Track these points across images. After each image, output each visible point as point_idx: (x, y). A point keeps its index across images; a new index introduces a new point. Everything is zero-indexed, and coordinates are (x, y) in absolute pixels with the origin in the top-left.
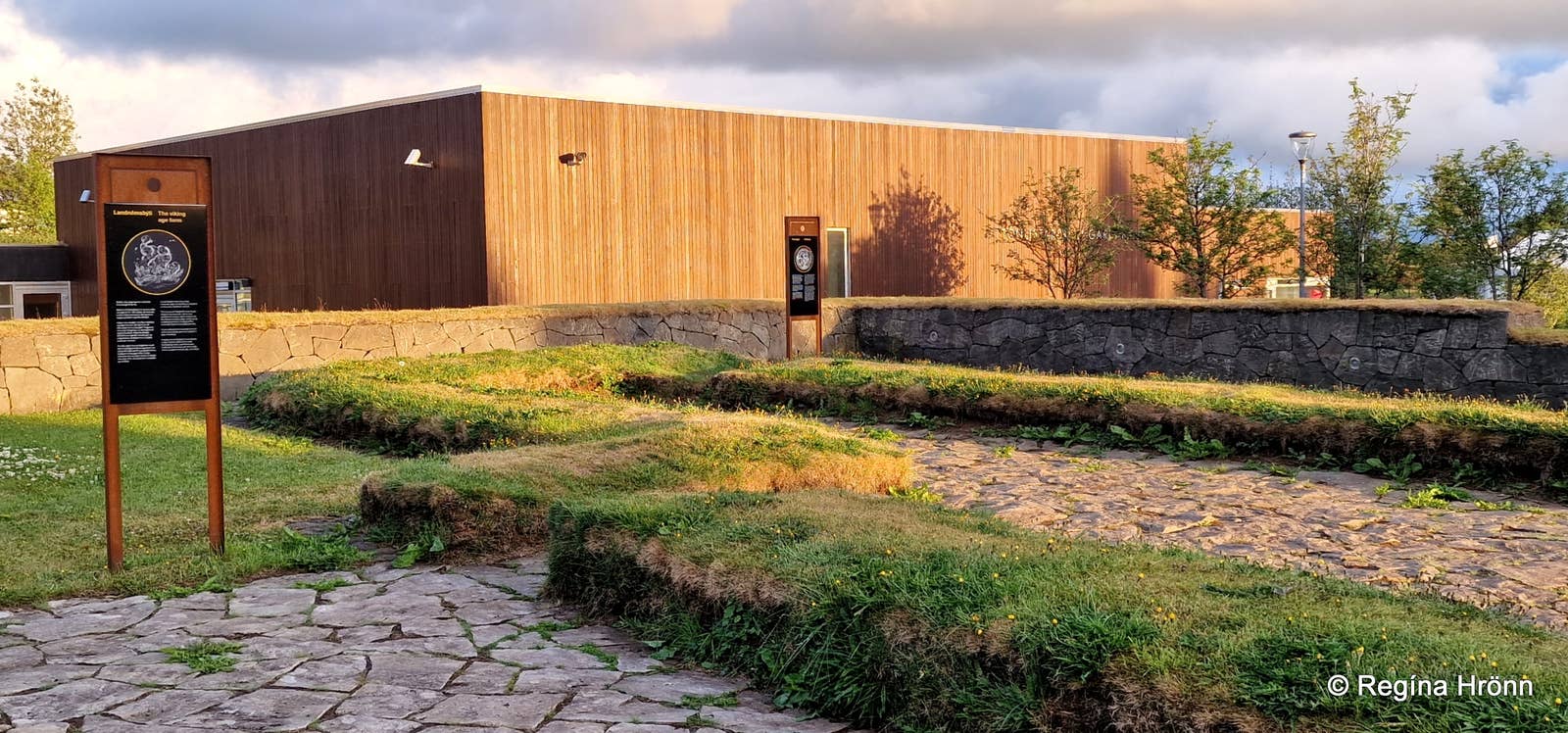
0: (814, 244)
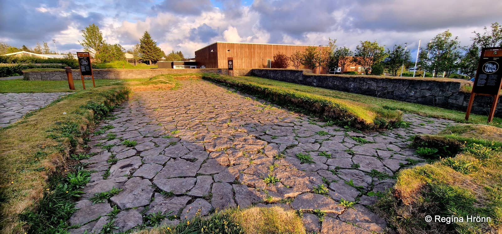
0: (232, 61)
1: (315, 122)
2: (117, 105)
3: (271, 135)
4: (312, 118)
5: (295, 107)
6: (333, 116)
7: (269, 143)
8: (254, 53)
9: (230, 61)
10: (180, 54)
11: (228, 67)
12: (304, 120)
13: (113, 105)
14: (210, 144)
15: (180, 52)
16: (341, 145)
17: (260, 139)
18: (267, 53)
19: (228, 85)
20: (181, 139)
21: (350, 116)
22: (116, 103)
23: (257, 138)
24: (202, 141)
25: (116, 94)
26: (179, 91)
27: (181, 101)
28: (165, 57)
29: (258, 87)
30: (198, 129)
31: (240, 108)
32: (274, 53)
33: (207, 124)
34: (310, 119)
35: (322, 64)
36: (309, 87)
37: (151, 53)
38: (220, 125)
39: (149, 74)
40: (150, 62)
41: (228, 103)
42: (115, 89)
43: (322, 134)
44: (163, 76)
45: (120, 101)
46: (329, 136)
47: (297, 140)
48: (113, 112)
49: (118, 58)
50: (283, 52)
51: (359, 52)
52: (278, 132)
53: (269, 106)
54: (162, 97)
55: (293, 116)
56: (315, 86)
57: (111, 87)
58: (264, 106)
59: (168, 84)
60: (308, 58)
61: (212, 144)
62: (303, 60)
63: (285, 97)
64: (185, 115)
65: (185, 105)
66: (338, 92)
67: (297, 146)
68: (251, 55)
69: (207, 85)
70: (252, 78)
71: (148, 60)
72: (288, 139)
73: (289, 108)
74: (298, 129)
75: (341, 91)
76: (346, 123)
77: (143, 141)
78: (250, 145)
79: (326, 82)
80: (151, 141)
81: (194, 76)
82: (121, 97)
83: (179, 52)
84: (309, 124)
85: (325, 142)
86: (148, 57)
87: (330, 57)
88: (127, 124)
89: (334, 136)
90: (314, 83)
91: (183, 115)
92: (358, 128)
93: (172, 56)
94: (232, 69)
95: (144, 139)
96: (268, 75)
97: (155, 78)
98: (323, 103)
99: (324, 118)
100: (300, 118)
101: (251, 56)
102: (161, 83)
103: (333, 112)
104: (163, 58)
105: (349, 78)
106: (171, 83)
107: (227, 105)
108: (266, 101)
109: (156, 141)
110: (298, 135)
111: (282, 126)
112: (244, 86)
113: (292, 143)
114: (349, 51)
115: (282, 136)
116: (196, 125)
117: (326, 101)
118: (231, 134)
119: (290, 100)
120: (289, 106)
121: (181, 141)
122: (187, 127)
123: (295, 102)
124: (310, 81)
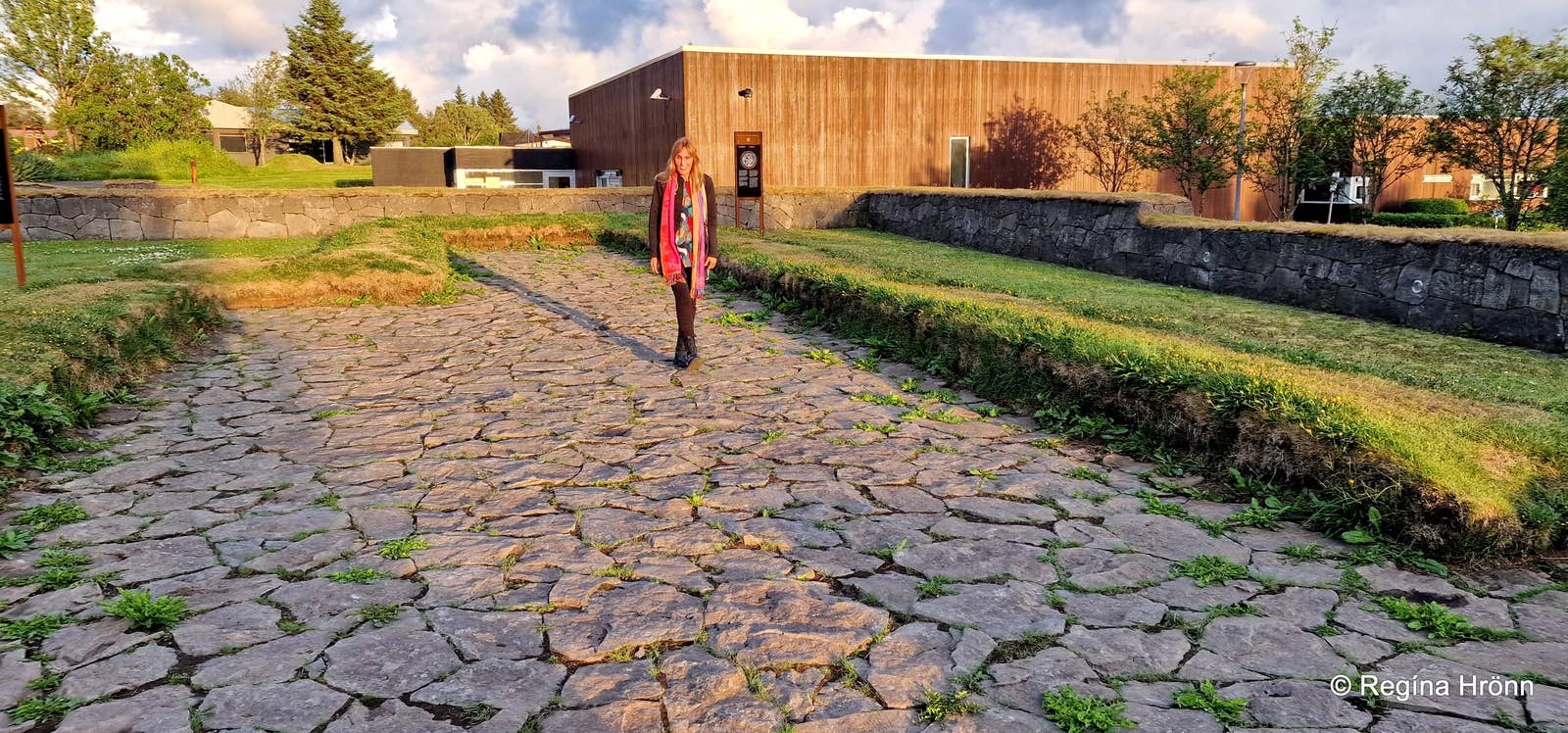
0: (757, 150)
1: (1181, 500)
2: (124, 391)
3: (920, 575)
4: (1165, 475)
5: (1072, 413)
6: (1282, 473)
7: (899, 620)
8: (880, 103)
9: (747, 148)
10: (496, 105)
11: (738, 181)
12: (1119, 491)
13: (98, 389)
14: (578, 618)
15: (498, 95)
16: (1316, 644)
17: (855, 594)
18: (952, 108)
19: (730, 279)
20: (425, 591)
21: (1378, 478)
22: (118, 379)
23: (838, 587)
24: (534, 605)
25: (121, 329)
26: (465, 309)
27: (464, 369)
28: (416, 120)
29: (883, 297)
30: (527, 532)
31: (772, 414)
32: (989, 103)
33: (581, 502)
34: (1153, 486)
35: (1252, 160)
36: (1173, 291)
37: (342, 100)
38: (652, 508)
39: (318, 218)
40: (338, 149)
41: (717, 379)
42: (119, 299)
43: (1212, 572)
44: (389, 226)
45: (142, 367)
46: (1252, 588)
47: (1061, 610)
48: (95, 425)
49: (171, 125)
50: (1036, 98)
51: (1463, 96)
52: (961, 558)
53: (929, 404)
54: (371, 344)
55: (1057, 463)
56: (1205, 288)
57: (100, 289)
58: (905, 398)
59: (405, 276)
60: (1174, 130)
61: (590, 618)
62: (1148, 143)
63: (1018, 355)
64: (475, 448)
65: (485, 392)
66: (1334, 320)
67: (1055, 645)
68: (865, 117)
69: (619, 280)
70: (863, 242)
71: (325, 137)
72: (1012, 602)
73: (1038, 414)
74: (1074, 540)
75: (1352, 316)
76: (1355, 516)
77: (224, 599)
78: (796, 628)
79: (1268, 268)
80: (265, 599)
81: (557, 228)
82: (152, 346)
83: (489, 95)
84: (1144, 511)
85: (1221, 622)
86: (325, 124)
87: (1301, 124)
88: (160, 495)
89: (1282, 588)
90: (1201, 272)
91: (462, 447)
92: (1422, 544)
93: (456, 114)
94: (756, 192)
95: (230, 584)
96: (947, 225)
97: (345, 237)
98: (1228, 395)
99: (1233, 481)
100: (1096, 477)
101: (862, 121)
102: (374, 266)
103: (1281, 447)
104: (406, 129)
105: (1399, 246)
106: (423, 265)
107: (707, 391)
108: (917, 374)
109: (288, 600)
110: (1070, 575)
111: (986, 521)
112: (806, 290)
113: (1026, 626)
114: (1407, 91)
115: (977, 582)
116: (524, 506)
117: (1242, 381)
118: (704, 561)
119: (1048, 370)
120: (1040, 405)
121: (426, 601)
122: (470, 521)
123: (1074, 383)
124: (1178, 258)
